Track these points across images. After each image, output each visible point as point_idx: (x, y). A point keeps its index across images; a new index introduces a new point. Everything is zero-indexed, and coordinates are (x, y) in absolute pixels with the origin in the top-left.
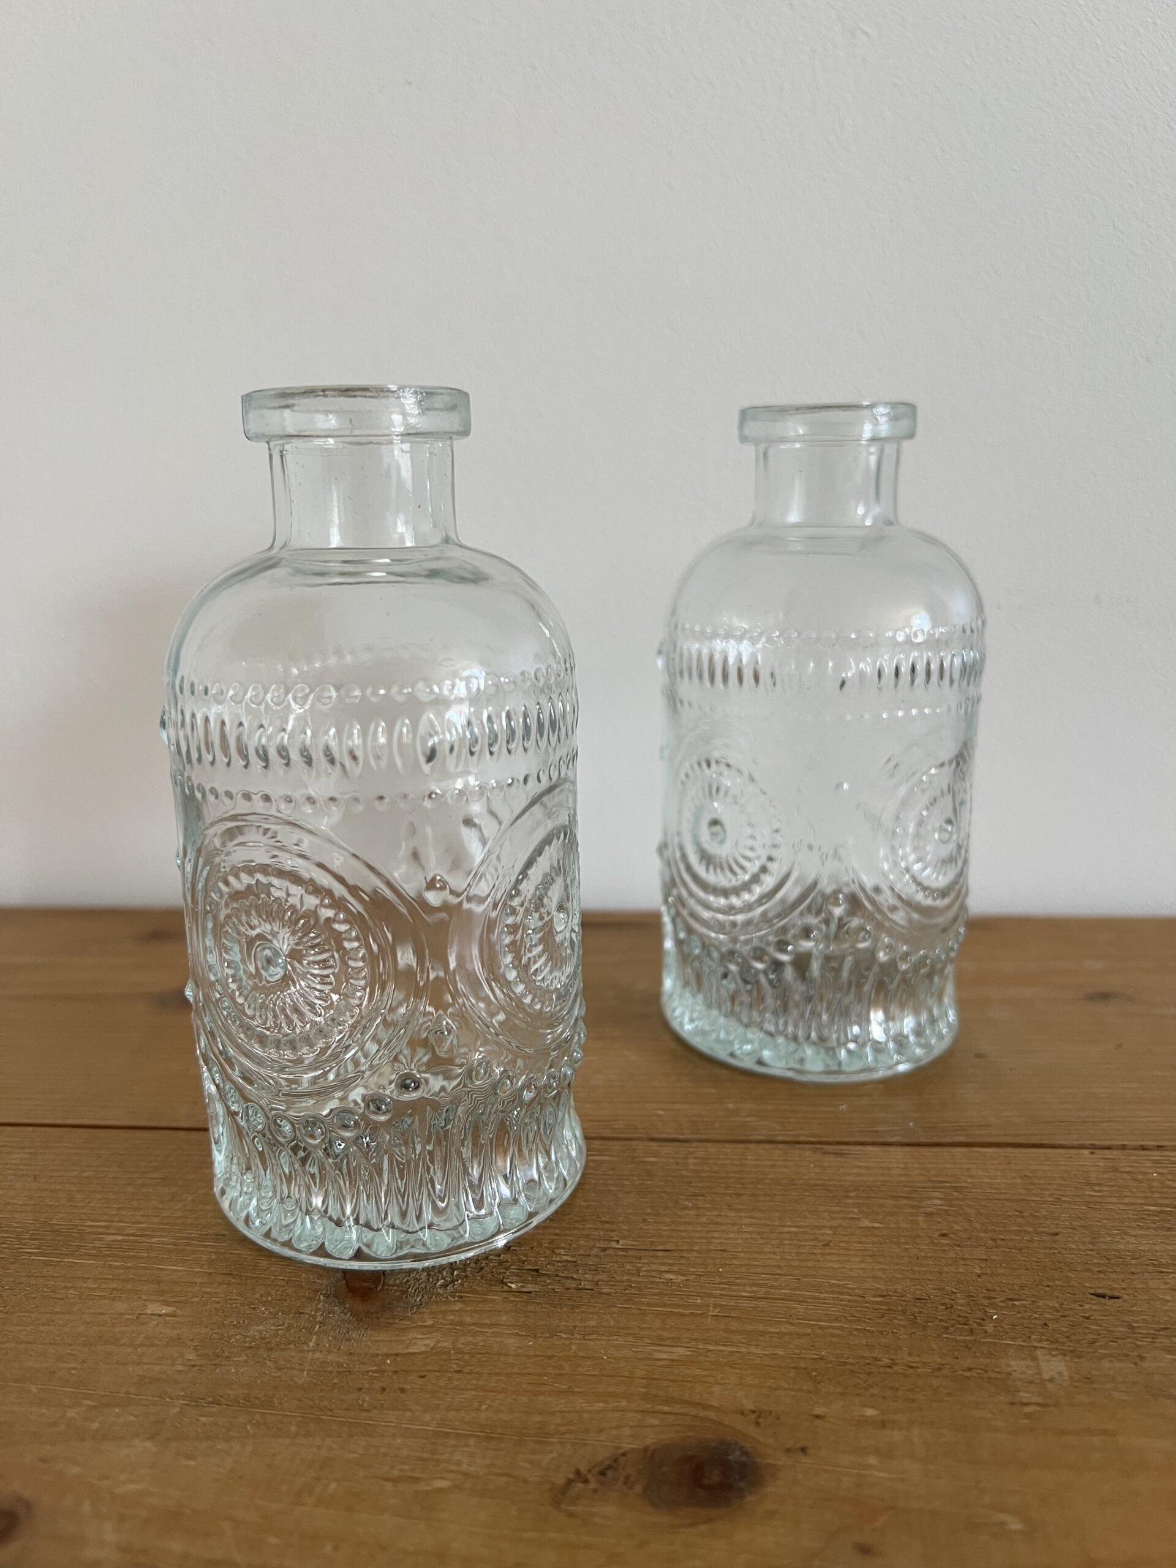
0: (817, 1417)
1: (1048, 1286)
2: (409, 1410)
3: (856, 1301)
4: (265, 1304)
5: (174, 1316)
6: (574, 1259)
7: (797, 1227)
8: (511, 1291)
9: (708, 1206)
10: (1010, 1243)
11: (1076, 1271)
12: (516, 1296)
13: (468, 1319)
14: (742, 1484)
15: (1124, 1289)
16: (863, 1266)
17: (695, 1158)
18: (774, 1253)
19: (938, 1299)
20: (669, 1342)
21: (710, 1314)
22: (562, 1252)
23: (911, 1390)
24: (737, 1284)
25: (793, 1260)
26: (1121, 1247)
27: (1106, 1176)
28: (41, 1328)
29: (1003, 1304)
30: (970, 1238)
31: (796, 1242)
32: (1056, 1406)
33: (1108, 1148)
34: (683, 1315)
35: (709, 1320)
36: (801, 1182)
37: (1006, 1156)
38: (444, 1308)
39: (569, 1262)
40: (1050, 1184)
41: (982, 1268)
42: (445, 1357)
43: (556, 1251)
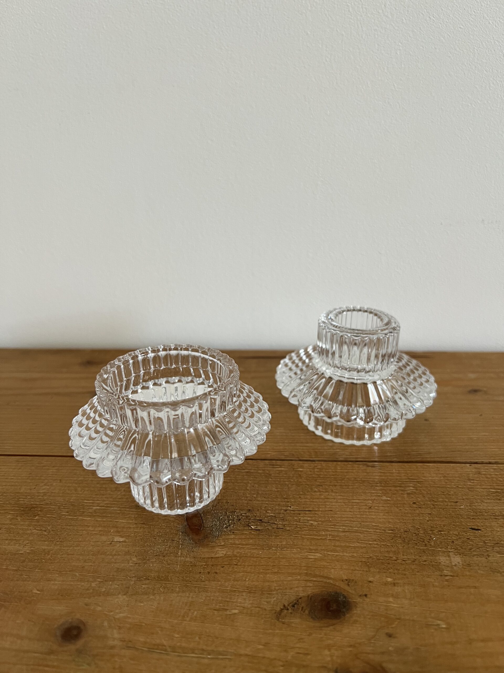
0: (370, 582)
1: (454, 525)
2: (219, 581)
3: (382, 532)
4: (159, 536)
5: (125, 542)
6: (275, 515)
7: (359, 500)
8: (252, 529)
9: (324, 490)
10: (440, 506)
11: (464, 518)
12: (254, 532)
13: (237, 542)
14: (344, 610)
15: (482, 526)
16: (384, 517)
17: (318, 469)
18: (350, 512)
19: (413, 531)
20: (313, 551)
21: (328, 538)
22: (269, 512)
23: (404, 570)
24: (337, 526)
25: (358, 515)
26: (481, 508)
27: (476, 476)
28: (75, 548)
29: (437, 533)
30: (424, 505)
31: (358, 507)
32: (457, 576)
33: (476, 463)
34: (318, 539)
35: (328, 541)
36: (359, 479)
37: (437, 467)
38: (228, 537)
39: (272, 516)
40: (454, 480)
41: (429, 517)
42: (230, 558)
43: (267, 511)
